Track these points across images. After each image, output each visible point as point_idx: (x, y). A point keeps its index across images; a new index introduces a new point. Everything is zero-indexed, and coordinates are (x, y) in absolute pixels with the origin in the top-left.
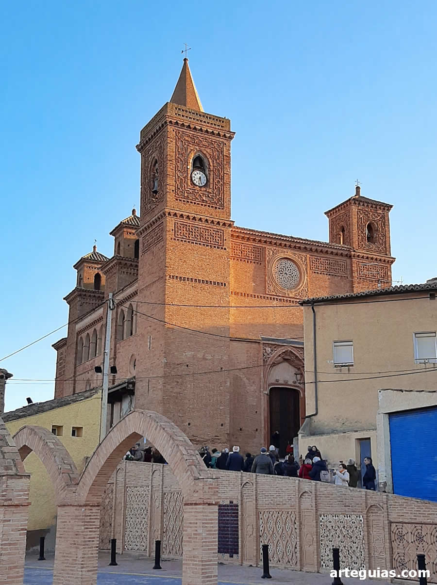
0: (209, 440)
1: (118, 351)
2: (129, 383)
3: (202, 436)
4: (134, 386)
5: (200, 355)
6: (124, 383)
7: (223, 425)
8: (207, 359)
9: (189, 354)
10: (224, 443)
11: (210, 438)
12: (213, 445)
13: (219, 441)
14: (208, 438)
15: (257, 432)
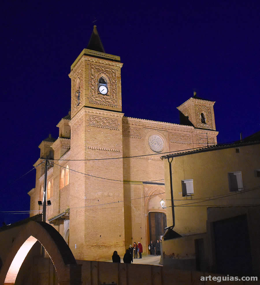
0: (113, 245)
1: (61, 194)
2: (66, 213)
3: (109, 243)
4: (69, 214)
5: (106, 194)
6: (64, 213)
7: (121, 236)
8: (110, 196)
9: (100, 193)
10: (122, 247)
11: (113, 244)
12: (115, 248)
13: (119, 246)
14: (112, 244)
15: (142, 240)
